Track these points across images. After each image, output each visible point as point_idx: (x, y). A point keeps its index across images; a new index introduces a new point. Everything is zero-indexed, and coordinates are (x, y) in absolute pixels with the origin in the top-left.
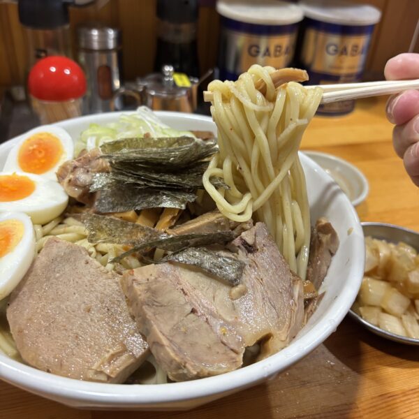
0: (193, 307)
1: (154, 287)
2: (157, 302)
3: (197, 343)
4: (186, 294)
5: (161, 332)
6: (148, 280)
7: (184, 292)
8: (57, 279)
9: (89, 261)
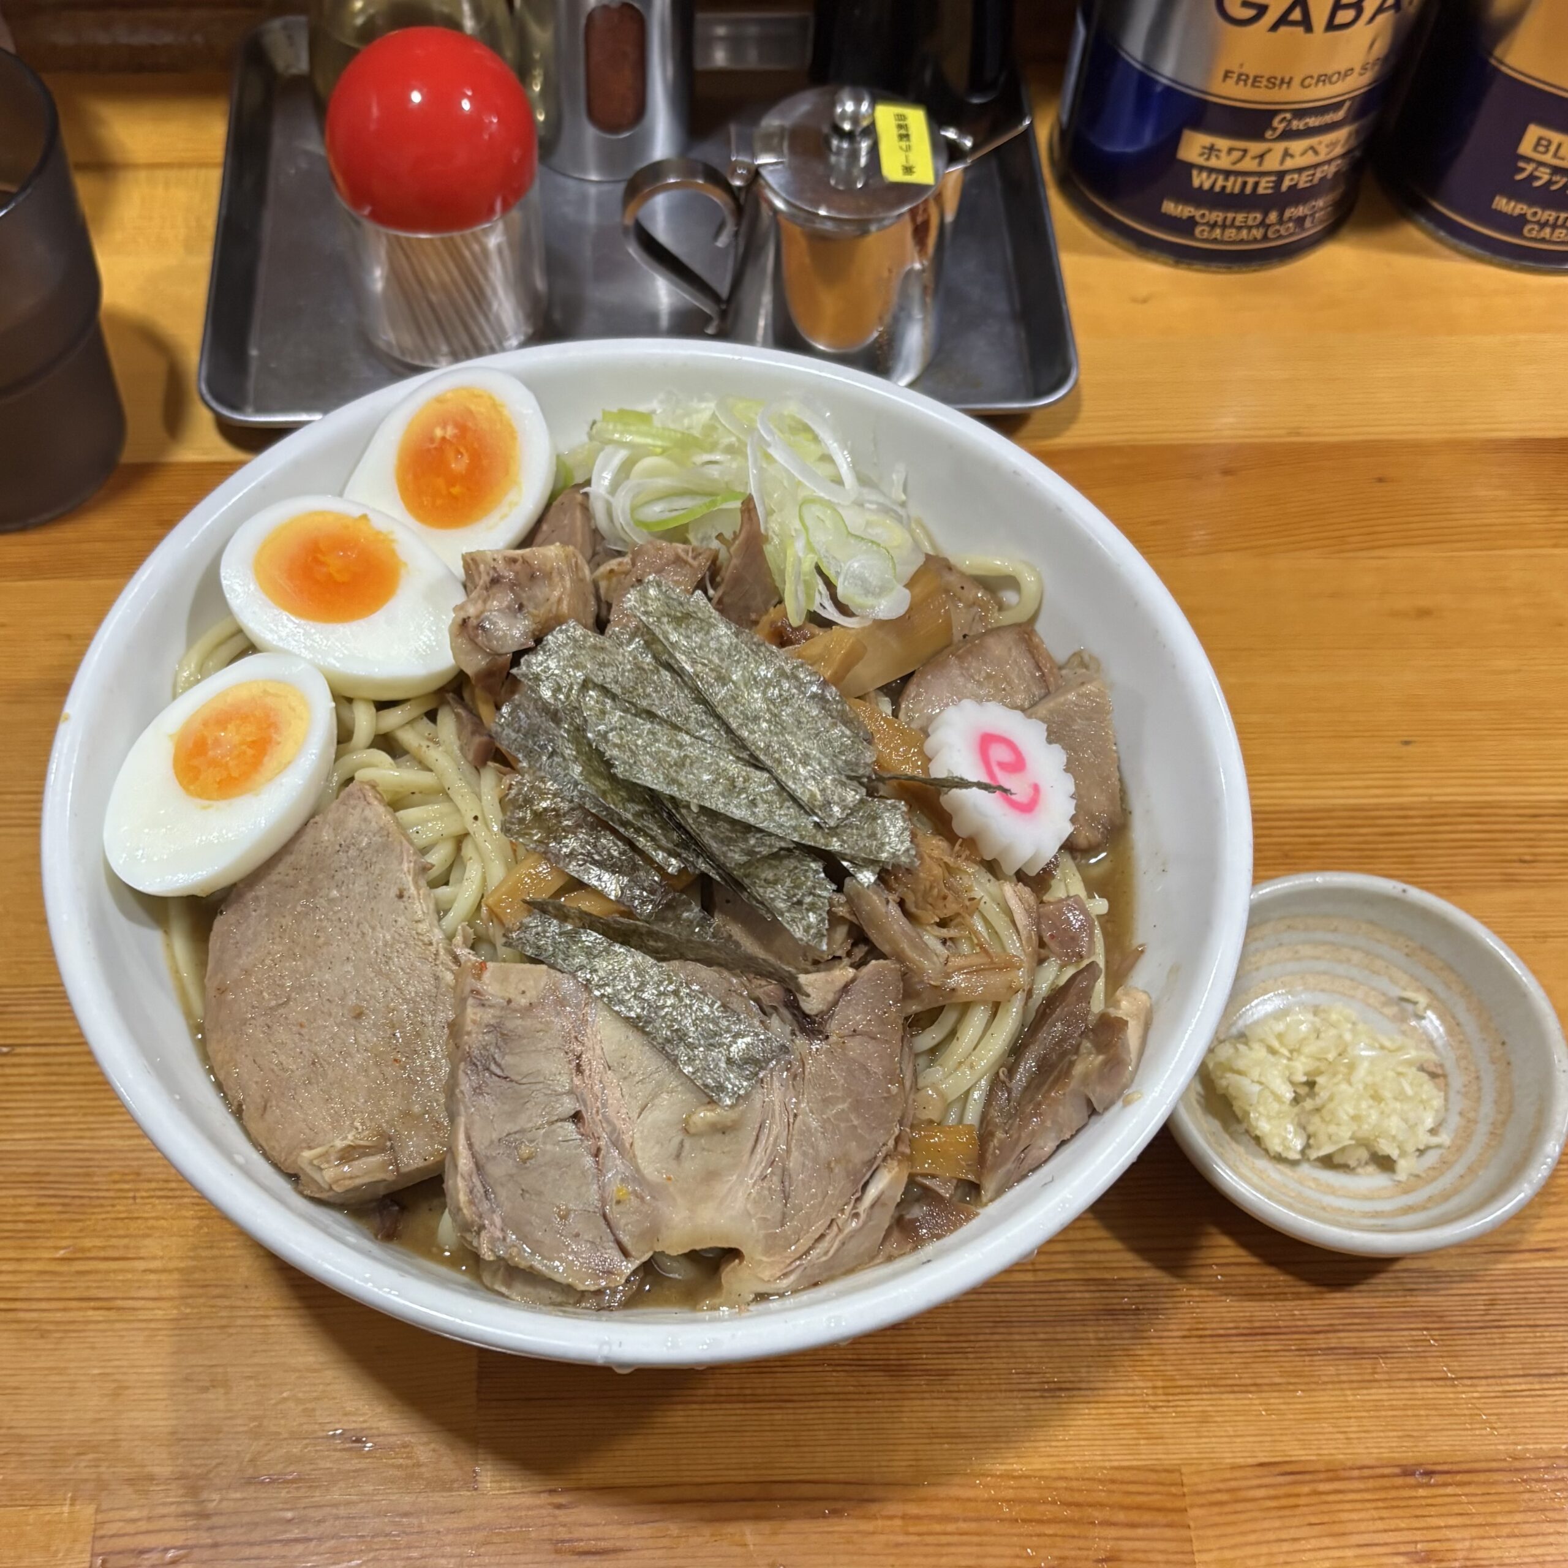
0: (583, 1109)
1: (515, 1023)
2: (498, 1065)
3: (540, 1194)
4: (579, 1069)
5: (468, 1138)
6: (509, 1001)
7: (578, 1066)
8: (332, 901)
9: (406, 894)
